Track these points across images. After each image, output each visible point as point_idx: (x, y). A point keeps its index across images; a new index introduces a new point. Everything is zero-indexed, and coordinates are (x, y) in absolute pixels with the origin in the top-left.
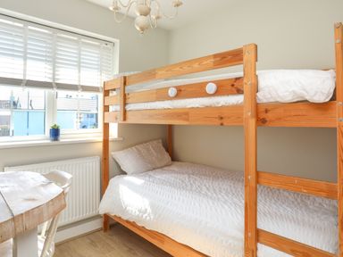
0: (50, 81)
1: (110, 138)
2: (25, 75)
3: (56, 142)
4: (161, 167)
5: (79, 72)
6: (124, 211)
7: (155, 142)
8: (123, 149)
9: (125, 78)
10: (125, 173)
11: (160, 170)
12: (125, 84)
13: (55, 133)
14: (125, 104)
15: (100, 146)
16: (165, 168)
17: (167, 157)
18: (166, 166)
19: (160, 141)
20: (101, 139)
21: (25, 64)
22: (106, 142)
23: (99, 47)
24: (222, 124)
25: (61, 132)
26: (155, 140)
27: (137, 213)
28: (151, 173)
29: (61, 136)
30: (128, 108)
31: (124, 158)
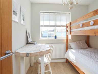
0: (54, 25)
1: (68, 39)
2: (49, 24)
3: (56, 39)
4: (84, 49)
5: (61, 22)
6: (69, 58)
7: (82, 41)
8: (72, 42)
9: (70, 22)
10: (72, 49)
11: (83, 49)
12: (70, 24)
13: (56, 37)
14: (71, 30)
15: (66, 41)
16: (85, 49)
17: (86, 46)
18: (86, 48)
19: (85, 41)
20: (66, 39)
21: (49, 22)
22: (67, 40)
23: (65, 15)
24: (95, 35)
25: (57, 37)
26: (83, 40)
27: (72, 59)
28: (79, 50)
29: (57, 38)
30: (71, 31)
31: (72, 45)
